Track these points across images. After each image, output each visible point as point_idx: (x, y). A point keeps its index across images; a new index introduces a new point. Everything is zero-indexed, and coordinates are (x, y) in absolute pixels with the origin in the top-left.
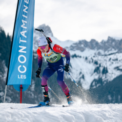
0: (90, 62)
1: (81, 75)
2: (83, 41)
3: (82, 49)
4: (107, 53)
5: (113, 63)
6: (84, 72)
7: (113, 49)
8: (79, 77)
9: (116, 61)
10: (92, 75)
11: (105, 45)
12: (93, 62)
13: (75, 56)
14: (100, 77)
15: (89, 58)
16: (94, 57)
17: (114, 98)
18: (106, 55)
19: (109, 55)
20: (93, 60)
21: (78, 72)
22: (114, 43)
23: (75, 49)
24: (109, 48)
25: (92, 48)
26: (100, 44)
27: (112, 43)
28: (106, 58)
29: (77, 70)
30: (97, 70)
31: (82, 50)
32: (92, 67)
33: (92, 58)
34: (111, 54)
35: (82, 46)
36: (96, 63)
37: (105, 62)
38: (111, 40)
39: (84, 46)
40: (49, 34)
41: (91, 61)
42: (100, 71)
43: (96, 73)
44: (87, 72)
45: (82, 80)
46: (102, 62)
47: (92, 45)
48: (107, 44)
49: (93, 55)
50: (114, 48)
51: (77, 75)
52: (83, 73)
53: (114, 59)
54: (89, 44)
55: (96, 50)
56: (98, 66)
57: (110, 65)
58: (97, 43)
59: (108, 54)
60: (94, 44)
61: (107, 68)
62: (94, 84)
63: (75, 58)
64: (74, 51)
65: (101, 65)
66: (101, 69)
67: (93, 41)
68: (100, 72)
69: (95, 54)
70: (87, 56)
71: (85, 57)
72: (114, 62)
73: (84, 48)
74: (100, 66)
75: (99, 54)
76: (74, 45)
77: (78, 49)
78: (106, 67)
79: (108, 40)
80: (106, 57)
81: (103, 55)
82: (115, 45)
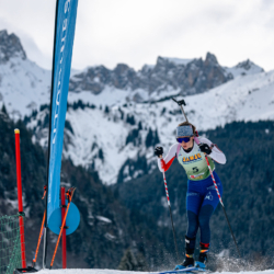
0: (115, 119)
1: (96, 151)
2: (97, 68)
3: (97, 89)
4: (155, 96)
5: (170, 120)
6: (103, 142)
7: (170, 87)
8: (90, 156)
9: (179, 116)
10: (122, 149)
11: (150, 77)
12: (122, 118)
13: (79, 105)
14: (142, 154)
15: (114, 110)
16: (125, 106)
17: (176, 204)
18: (153, 102)
19: (162, 100)
20: (122, 114)
21: (89, 144)
22: (171, 73)
23: (78, 89)
24: (160, 84)
25: (120, 85)
26: (139, 75)
27: (166, 72)
28: (153, 108)
29: (86, 140)
30: (132, 138)
31: (97, 91)
32: (122, 130)
33: (120, 110)
34: (167, 98)
35: (97, 80)
36: (131, 120)
37: (152, 118)
38: (165, 64)
39: (101, 80)
40: (17, 53)
41: (119, 115)
42: (140, 139)
43: (131, 145)
44: (108, 144)
45: (98, 162)
46: (144, 117)
47: (120, 78)
48: (154, 75)
49: (124, 102)
50: (171, 83)
51: (86, 150)
52: (100, 145)
53: (172, 109)
54: (113, 75)
55: (129, 89)
56: (136, 127)
57: (164, 125)
58: (131, 73)
59: (158, 98)
60: (124, 74)
61: (156, 132)
62: (126, 171)
63: (80, 110)
64: (78, 92)
65: (144, 125)
66: (144, 135)
67: (121, 67)
68: (140, 143)
69: (127, 99)
70: (109, 105)
71: (104, 108)
72: (174, 118)
73: (102, 85)
74: (140, 127)
75: (137, 99)
76: (77, 80)
77: (85, 89)
78: (153, 129)
79: (158, 64)
80: (153, 106)
81: (146, 102)
82: (175, 76)
